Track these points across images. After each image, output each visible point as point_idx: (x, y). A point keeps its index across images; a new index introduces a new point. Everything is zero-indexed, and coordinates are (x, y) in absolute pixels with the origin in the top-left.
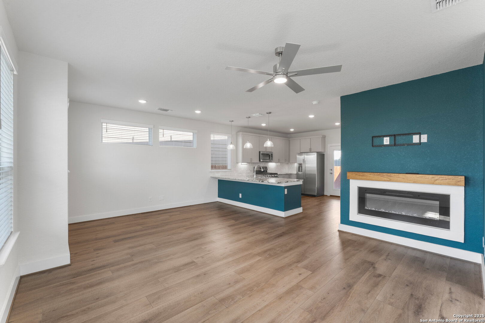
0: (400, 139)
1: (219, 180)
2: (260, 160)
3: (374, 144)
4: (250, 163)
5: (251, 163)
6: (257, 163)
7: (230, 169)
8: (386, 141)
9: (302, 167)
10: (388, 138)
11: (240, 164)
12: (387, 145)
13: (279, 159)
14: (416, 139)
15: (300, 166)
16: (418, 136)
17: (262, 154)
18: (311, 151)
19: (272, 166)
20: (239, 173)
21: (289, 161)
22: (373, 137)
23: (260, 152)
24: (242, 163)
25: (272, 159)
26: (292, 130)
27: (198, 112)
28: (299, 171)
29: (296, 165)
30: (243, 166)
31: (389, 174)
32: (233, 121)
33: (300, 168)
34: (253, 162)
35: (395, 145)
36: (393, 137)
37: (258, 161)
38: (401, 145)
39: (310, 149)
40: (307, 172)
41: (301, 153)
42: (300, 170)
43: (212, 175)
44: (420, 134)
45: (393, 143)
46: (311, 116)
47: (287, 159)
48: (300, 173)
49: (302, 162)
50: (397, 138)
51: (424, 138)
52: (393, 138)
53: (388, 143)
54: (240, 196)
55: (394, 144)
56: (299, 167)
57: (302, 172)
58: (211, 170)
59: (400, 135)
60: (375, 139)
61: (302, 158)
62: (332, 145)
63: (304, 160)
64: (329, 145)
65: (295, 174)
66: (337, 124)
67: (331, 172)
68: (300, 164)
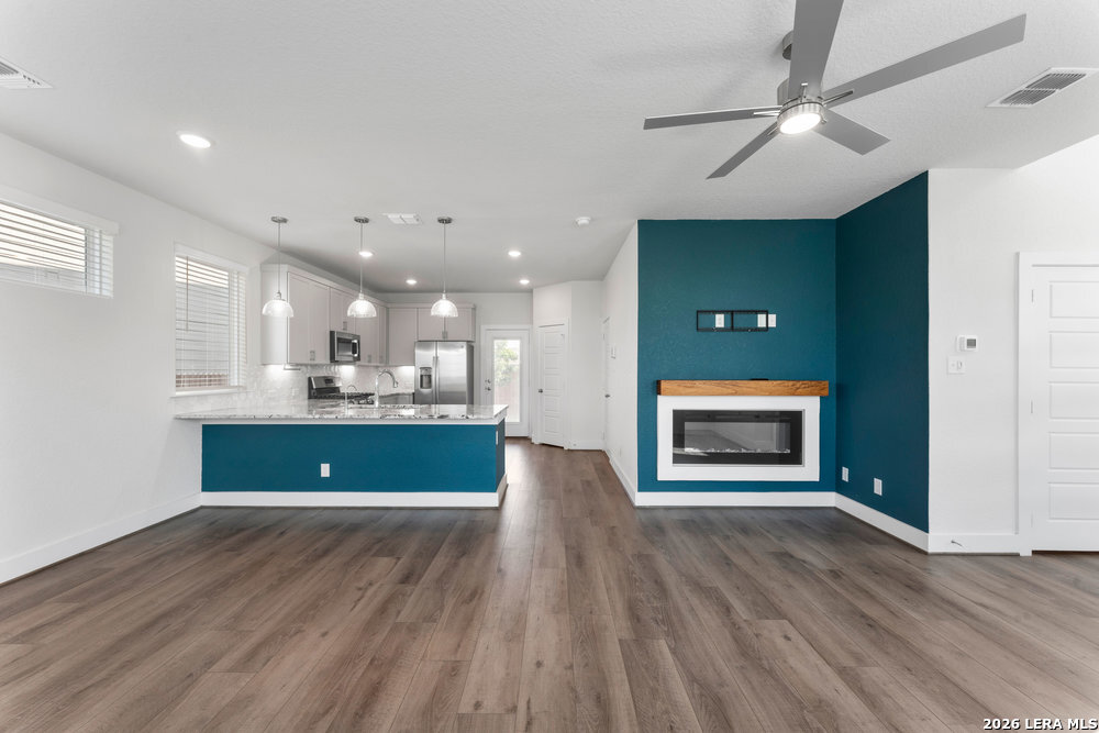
0: (740, 321)
1: (205, 427)
2: (332, 359)
3: (700, 327)
4: (309, 364)
6: (322, 365)
7: (240, 387)
8: (720, 321)
10: (722, 316)
11: (276, 366)
12: (719, 330)
13: (369, 356)
14: (761, 321)
15: (425, 373)
16: (764, 316)
17: (338, 338)
19: (347, 377)
20: (270, 399)
21: (387, 363)
22: (698, 312)
23: (332, 333)
24: (280, 367)
25: (359, 355)
26: (411, 282)
27: (195, 142)
28: (422, 386)
29: (411, 372)
30: (279, 374)
31: (734, 382)
32: (285, 221)
34: (317, 363)
35: (732, 329)
36: (730, 314)
37: (328, 362)
38: (740, 330)
39: (445, 334)
40: (444, 389)
43: (179, 410)
44: (767, 313)
45: (729, 326)
47: (384, 357)
48: (426, 391)
49: (430, 364)
50: (736, 316)
51: (773, 320)
52: (729, 316)
53: (722, 326)
55: (731, 327)
56: (422, 376)
57: (430, 387)
58: (177, 391)
59: (740, 311)
60: (701, 316)
61: (431, 353)
62: (492, 327)
63: (436, 359)
64: (483, 327)
65: (409, 395)
66: (524, 282)
67: (489, 386)
68: (425, 369)
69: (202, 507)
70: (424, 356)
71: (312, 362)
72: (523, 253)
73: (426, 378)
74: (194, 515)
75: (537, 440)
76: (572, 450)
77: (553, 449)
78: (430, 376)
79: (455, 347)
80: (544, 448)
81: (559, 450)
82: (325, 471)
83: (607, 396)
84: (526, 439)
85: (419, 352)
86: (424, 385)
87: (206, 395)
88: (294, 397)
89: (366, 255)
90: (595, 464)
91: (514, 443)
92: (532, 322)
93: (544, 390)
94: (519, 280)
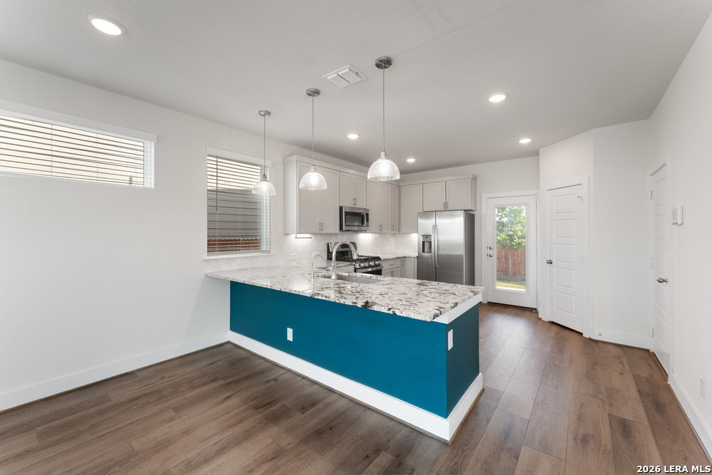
2: (341, 228)
4: (319, 233)
5: (321, 234)
6: (335, 234)
7: (266, 251)
9: (430, 242)
11: (293, 236)
13: (380, 226)
15: (426, 239)
17: (345, 212)
18: (447, 209)
19: (365, 242)
21: (399, 231)
23: (341, 208)
24: (299, 236)
25: (367, 226)
28: (423, 251)
29: (415, 239)
30: (302, 243)
33: (426, 245)
34: (325, 231)
37: (338, 231)
39: (446, 204)
40: (442, 252)
41: (426, 214)
42: (426, 250)
43: (210, 270)
46: (497, 98)
47: (396, 227)
48: (426, 255)
49: (430, 232)
54: (290, 337)
56: (423, 242)
57: (430, 252)
58: (208, 255)
61: (431, 222)
62: (493, 195)
63: (435, 227)
64: (484, 196)
65: (414, 258)
66: (525, 141)
67: (490, 252)
68: (427, 236)
69: (229, 342)
70: (426, 225)
71: (321, 232)
73: (426, 243)
74: (220, 348)
75: (545, 315)
76: (596, 341)
77: (567, 332)
79: (452, 216)
80: (554, 328)
81: (576, 335)
83: (662, 281)
84: (533, 311)
85: (421, 221)
87: (234, 258)
89: (353, 137)
90: (637, 379)
91: (516, 315)
92: (538, 187)
93: (554, 261)
94: (518, 140)
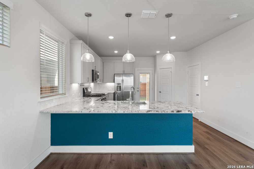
17: (95, 73)
18: (125, 73)
21: (103, 82)
23: (92, 71)
26: (116, 52)
29: (113, 85)
39: (124, 71)
48: (119, 92)
49: (121, 82)
56: (117, 86)
57: (120, 90)
61: (121, 78)
62: (139, 69)
63: (123, 80)
64: (136, 69)
65: (112, 93)
67: (138, 90)
68: (119, 84)
69: (51, 154)
70: (118, 79)
71: (88, 82)
72: (176, 37)
78: (120, 87)
79: (129, 76)
82: (111, 135)
85: (116, 78)
86: (118, 90)
88: (79, 96)
89: (111, 38)
93: (161, 92)
94: (156, 52)
